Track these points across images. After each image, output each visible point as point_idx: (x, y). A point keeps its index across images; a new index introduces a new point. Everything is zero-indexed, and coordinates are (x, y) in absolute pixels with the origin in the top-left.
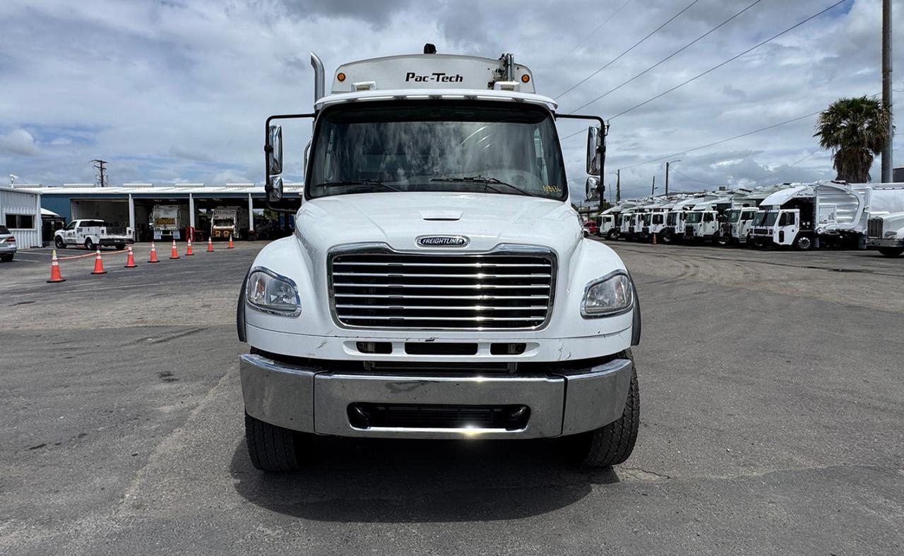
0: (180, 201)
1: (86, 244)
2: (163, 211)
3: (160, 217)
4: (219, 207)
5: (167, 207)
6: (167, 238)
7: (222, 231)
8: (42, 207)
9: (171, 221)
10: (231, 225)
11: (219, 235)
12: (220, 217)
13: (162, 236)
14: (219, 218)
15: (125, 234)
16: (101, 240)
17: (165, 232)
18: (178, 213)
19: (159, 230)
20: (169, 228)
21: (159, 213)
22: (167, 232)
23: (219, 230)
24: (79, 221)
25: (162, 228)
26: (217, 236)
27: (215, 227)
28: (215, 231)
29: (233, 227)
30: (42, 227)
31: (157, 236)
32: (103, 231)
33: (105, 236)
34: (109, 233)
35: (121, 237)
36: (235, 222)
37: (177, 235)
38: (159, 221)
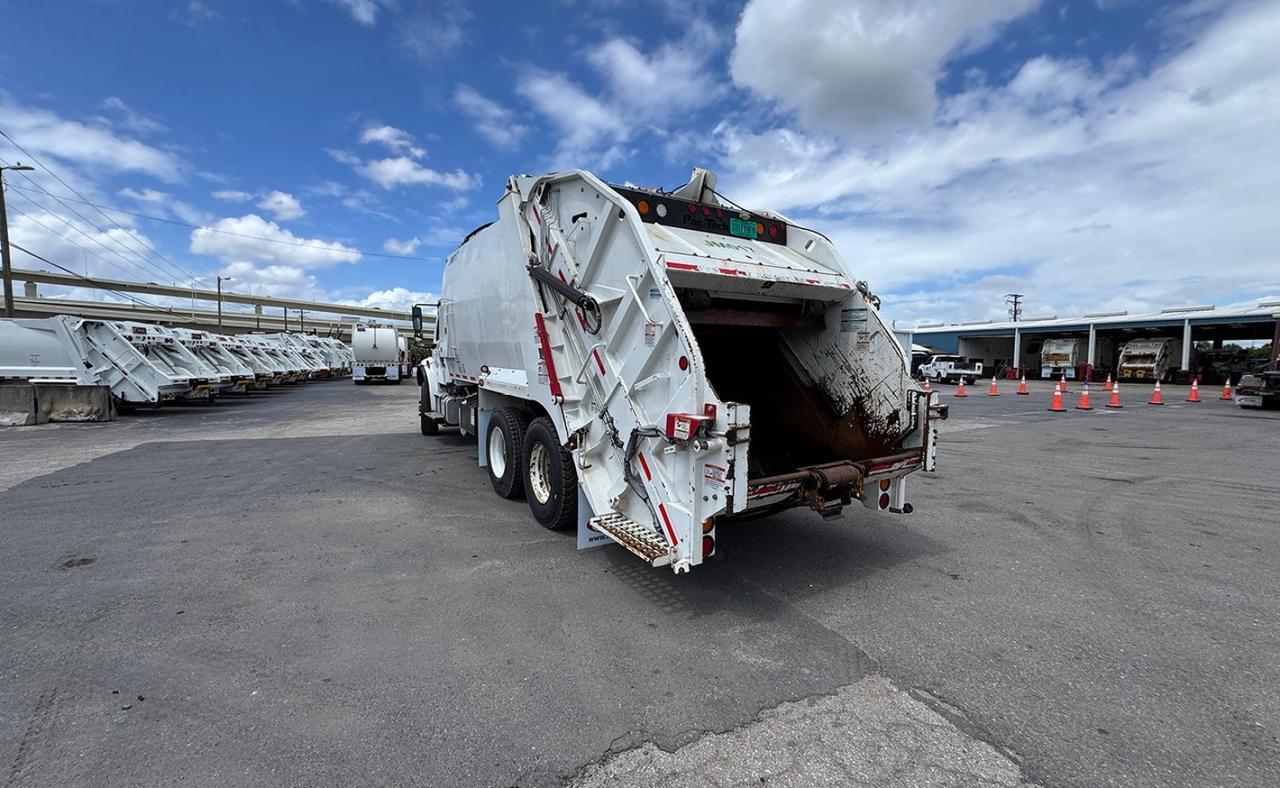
0: (1078, 334)
1: (937, 377)
2: (1055, 346)
3: (1051, 353)
4: (1137, 340)
5: (1060, 341)
6: (1056, 377)
7: (1134, 370)
8: (913, 343)
9: (1065, 357)
10: (1152, 363)
11: (1129, 376)
12: (1135, 352)
13: (1051, 375)
14: (1133, 353)
15: (974, 369)
16: (948, 374)
17: (1055, 369)
18: (1074, 348)
19: (1048, 367)
20: (1062, 364)
21: (1050, 348)
22: (1059, 369)
23: (1129, 368)
24: (935, 357)
25: (1052, 365)
26: (1125, 375)
27: (1125, 365)
28: (1122, 369)
29: (1153, 365)
30: (912, 362)
31: (1046, 373)
32: (951, 366)
33: (953, 371)
34: (956, 367)
35: (969, 372)
36: (1157, 358)
37: (1072, 373)
38: (1049, 357)
